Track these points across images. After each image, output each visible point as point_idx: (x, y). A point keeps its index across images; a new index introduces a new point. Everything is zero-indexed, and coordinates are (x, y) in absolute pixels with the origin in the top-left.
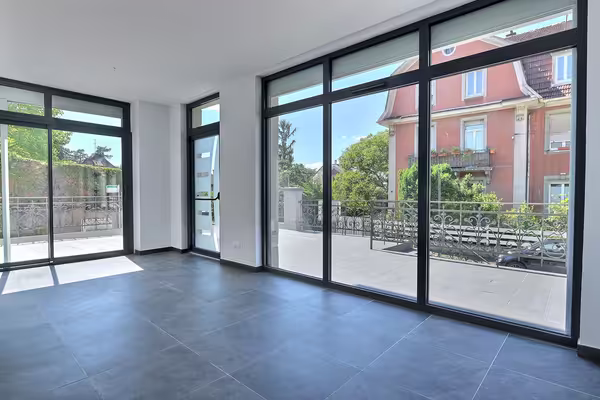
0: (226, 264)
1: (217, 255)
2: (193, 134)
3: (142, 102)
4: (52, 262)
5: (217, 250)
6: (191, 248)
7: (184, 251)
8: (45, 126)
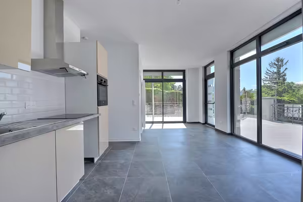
0: (217, 130)
1: (214, 126)
2: (207, 78)
3: (189, 69)
4: (163, 122)
5: (214, 124)
6: (206, 123)
7: (203, 124)
8: (162, 82)
